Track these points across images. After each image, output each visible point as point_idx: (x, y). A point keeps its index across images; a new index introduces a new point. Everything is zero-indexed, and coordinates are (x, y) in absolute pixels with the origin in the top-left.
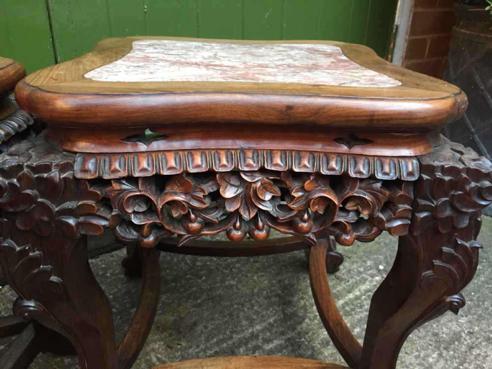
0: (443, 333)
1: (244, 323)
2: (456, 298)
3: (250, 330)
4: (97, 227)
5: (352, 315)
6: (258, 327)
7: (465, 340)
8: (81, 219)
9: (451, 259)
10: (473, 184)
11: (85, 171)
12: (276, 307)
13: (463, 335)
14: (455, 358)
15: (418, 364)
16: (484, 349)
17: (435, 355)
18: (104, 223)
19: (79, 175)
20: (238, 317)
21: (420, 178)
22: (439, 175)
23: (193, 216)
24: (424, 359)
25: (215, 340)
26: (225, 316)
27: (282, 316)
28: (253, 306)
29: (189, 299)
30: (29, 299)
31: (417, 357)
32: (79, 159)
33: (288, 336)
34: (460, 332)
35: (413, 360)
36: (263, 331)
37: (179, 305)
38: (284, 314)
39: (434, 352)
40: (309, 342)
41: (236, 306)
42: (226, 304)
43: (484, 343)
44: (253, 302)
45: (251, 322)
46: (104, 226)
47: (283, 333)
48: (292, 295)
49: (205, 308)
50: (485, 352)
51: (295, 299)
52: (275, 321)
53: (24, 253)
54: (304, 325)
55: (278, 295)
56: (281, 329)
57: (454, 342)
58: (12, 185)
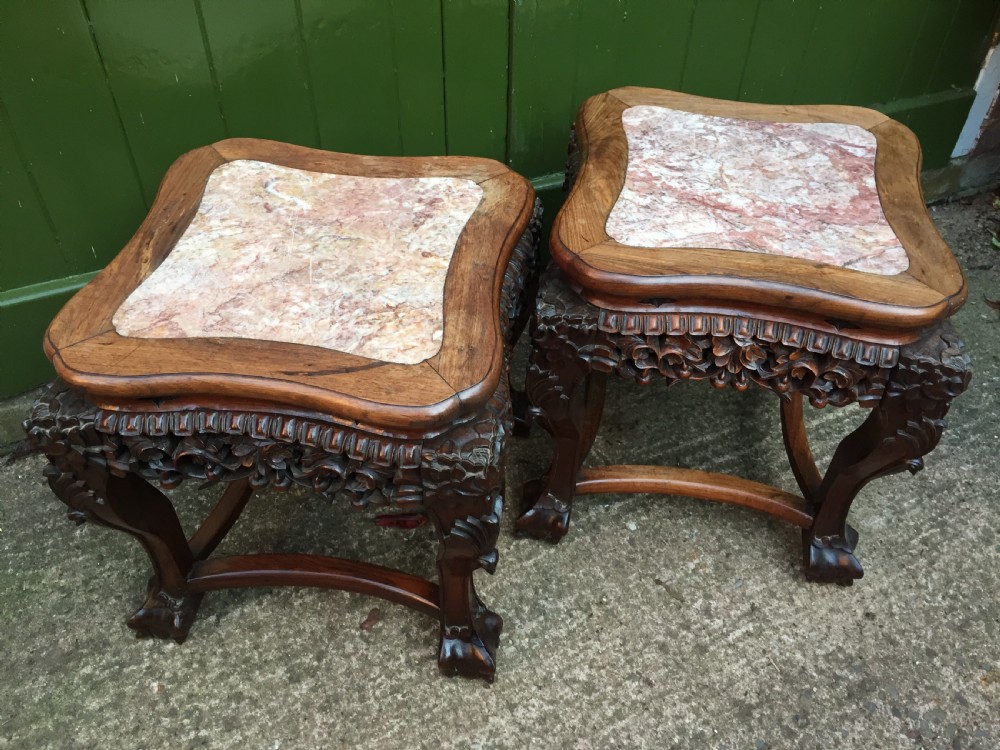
0: (934, 478)
1: (693, 430)
2: (916, 462)
3: (699, 439)
4: (608, 367)
5: (825, 440)
6: (709, 437)
7: (959, 490)
8: (595, 358)
9: (913, 431)
10: (944, 379)
11: (607, 325)
12: (732, 416)
13: (959, 484)
14: (936, 508)
15: (888, 507)
16: (976, 504)
17: (913, 501)
18: (611, 364)
19: (601, 328)
20: (686, 421)
21: (897, 366)
22: (914, 367)
23: (685, 366)
24: (898, 503)
25: (659, 444)
26: (671, 418)
27: (739, 428)
28: (705, 411)
29: (630, 391)
30: (537, 407)
31: (889, 499)
32: (603, 314)
33: (742, 452)
34: (956, 481)
35: (885, 502)
36: (713, 442)
37: (618, 397)
38: (742, 427)
39: (913, 496)
40: (766, 463)
41: (685, 409)
42: (673, 403)
43: (980, 498)
44: (706, 407)
45: (702, 430)
46: (613, 367)
47: (737, 448)
48: (755, 405)
49: (648, 405)
50: (977, 508)
51: (758, 411)
52: (730, 433)
53: (545, 376)
54: (764, 443)
55: (738, 403)
56: (735, 444)
57: (943, 490)
58: (550, 330)
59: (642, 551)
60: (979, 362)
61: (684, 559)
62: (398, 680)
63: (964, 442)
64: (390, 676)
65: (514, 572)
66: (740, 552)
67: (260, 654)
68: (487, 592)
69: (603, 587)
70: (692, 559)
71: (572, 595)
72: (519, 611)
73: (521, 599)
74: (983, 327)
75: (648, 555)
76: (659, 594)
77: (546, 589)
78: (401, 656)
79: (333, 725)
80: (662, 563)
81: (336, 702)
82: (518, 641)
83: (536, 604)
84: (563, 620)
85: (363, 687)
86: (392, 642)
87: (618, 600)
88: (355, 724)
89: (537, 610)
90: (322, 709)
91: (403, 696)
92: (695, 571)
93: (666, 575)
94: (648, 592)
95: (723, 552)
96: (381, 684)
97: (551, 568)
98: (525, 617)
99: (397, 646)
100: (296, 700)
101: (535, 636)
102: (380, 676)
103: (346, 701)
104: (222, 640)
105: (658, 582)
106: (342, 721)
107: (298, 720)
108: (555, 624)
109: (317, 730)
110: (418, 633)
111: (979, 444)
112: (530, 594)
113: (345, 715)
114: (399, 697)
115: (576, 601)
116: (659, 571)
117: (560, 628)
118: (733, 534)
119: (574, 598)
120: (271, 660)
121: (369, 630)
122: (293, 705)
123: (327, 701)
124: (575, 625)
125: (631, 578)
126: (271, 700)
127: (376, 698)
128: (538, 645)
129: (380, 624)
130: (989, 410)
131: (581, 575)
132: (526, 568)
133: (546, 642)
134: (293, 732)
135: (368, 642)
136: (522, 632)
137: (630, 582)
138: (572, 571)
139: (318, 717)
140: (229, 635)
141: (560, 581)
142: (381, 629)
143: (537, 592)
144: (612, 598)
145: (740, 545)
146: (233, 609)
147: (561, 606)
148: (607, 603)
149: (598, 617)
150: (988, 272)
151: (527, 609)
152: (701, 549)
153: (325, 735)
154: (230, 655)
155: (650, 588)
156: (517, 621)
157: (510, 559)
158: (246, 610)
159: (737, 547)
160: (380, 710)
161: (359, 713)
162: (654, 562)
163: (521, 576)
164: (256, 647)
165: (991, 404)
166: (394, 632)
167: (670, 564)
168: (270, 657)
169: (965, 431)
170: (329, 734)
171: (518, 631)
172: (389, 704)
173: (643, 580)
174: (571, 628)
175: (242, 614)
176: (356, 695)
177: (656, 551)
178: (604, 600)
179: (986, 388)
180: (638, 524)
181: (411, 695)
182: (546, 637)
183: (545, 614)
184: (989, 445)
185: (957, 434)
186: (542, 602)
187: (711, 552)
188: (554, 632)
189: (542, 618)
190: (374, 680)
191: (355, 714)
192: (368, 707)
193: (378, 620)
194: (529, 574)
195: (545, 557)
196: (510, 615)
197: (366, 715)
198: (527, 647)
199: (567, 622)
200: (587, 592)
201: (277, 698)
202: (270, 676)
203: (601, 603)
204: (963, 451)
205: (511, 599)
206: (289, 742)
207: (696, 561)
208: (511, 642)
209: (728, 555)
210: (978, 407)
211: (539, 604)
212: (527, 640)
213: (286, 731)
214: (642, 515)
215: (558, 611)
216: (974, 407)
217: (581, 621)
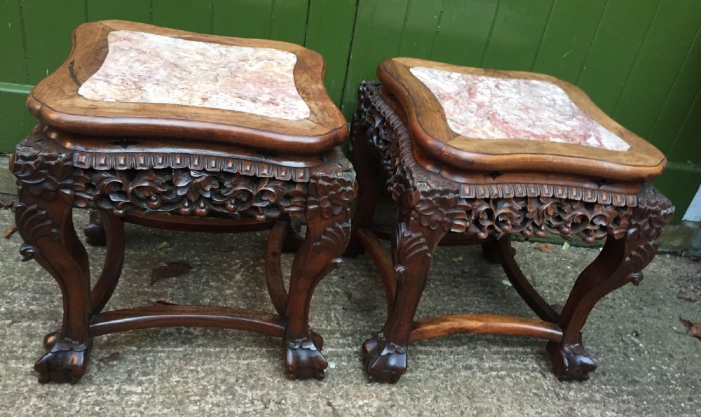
59: (330, 382)
60: (656, 354)
61: (358, 397)
62: (103, 398)
63: (617, 398)
64: (99, 395)
65: (229, 364)
66: (402, 407)
67: (24, 352)
68: (202, 369)
69: (287, 394)
70: (364, 398)
71: (261, 390)
72: (216, 386)
73: (223, 381)
74: (670, 334)
75: (333, 386)
76: (326, 412)
77: (245, 381)
78: (116, 385)
79: (40, 408)
80: (340, 394)
81: (53, 396)
82: (203, 405)
83: (232, 387)
84: (245, 403)
85: (77, 394)
86: (115, 375)
87: (293, 405)
88: (55, 413)
89: (230, 390)
90: (40, 397)
91: (100, 409)
92: (360, 407)
93: (338, 402)
94: (318, 407)
95: (390, 403)
96: (90, 396)
97: (258, 370)
98: (218, 391)
99: (118, 379)
100: (27, 385)
101: (219, 406)
102: (93, 392)
103: (59, 398)
104: (5, 335)
105: (329, 404)
106: (48, 408)
107: (19, 397)
108: (238, 403)
109: (27, 407)
110: (137, 376)
111: (629, 403)
112: (232, 380)
113: (53, 406)
114: (97, 409)
115: (262, 395)
116: (334, 398)
117: (239, 407)
118: (404, 394)
119: (262, 393)
120: (28, 358)
121: (104, 363)
122: (23, 387)
123: (47, 394)
124: (251, 409)
125: (311, 395)
126: (11, 380)
127: (81, 404)
128: (216, 411)
129: (115, 363)
130: (648, 384)
131: (276, 382)
132: (239, 364)
133: (224, 412)
134: (10, 403)
135: (99, 370)
136: (210, 400)
137: (309, 397)
138: (271, 377)
139: (34, 400)
140: (12, 334)
141: (259, 380)
142: (114, 365)
143: (237, 381)
144: (289, 402)
145: (405, 403)
146: (26, 321)
147: (249, 394)
148: (283, 404)
149: (272, 410)
150: (692, 304)
151: (223, 388)
152: (374, 395)
153: (31, 412)
154: (4, 345)
155: (321, 405)
156: (211, 393)
157: (232, 356)
158: (33, 324)
159: (402, 403)
160: (78, 412)
161: (63, 408)
162: (335, 391)
163: (233, 367)
164: (24, 347)
165: (652, 381)
166: (122, 371)
167: (346, 397)
168: (29, 356)
169: (622, 391)
170: (34, 413)
171: (208, 398)
172: (87, 410)
173: (319, 399)
174: (247, 410)
175: (29, 326)
176: (68, 397)
177: (341, 386)
178: (283, 402)
179: (653, 371)
180: (337, 366)
181: (105, 410)
182: (226, 409)
183: (234, 395)
184: (637, 406)
185: (615, 391)
186: (237, 388)
187: (381, 400)
188: (233, 409)
189: (231, 397)
190: (87, 392)
191: (60, 408)
192: (71, 407)
193: (116, 359)
194: (239, 368)
195: (257, 362)
196: (209, 387)
197: (66, 410)
198: (207, 410)
199: (247, 406)
200: (273, 394)
201: (15, 380)
202: (21, 366)
203: (280, 403)
204: (614, 403)
205: (216, 378)
206: (4, 408)
207: (365, 401)
208: (198, 403)
209: (392, 406)
210: (640, 380)
211: (234, 389)
212: (211, 406)
213: (6, 400)
214: (344, 361)
215: (245, 397)
216: (637, 378)
217: (258, 408)
